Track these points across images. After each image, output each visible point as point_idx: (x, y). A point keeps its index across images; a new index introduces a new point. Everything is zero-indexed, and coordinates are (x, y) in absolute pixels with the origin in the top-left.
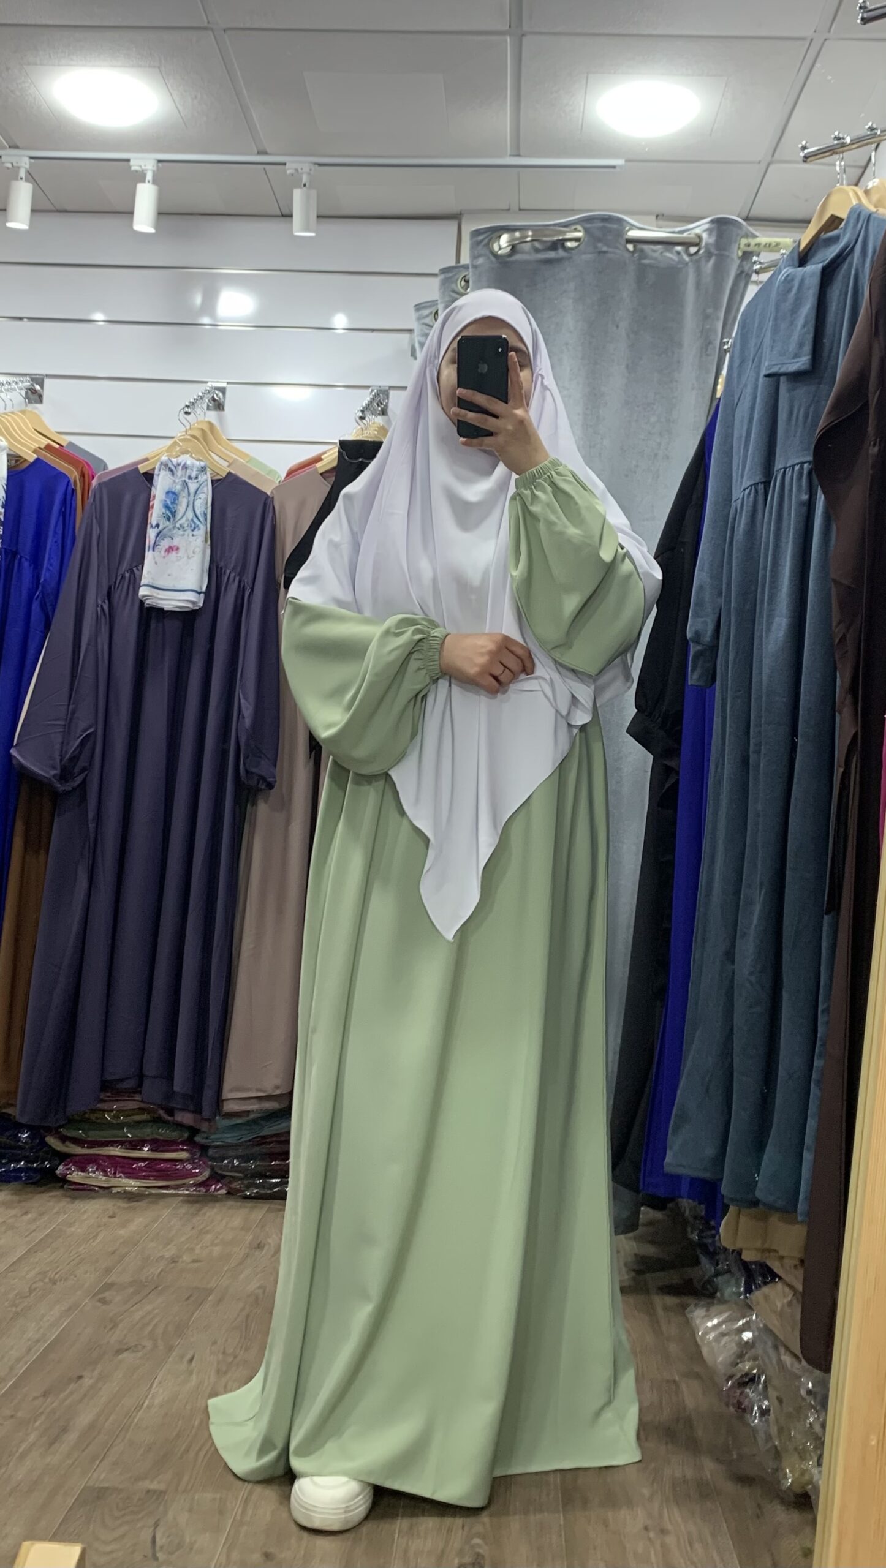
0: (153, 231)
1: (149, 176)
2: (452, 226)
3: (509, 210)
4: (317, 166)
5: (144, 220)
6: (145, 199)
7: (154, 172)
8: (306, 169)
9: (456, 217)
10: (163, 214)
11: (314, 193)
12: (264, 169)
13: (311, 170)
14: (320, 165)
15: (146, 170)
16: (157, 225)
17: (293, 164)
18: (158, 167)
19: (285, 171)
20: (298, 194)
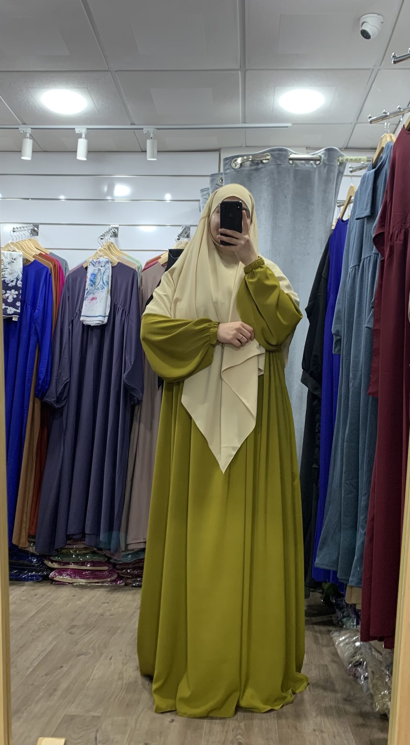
0: (85, 159)
1: (84, 136)
2: (216, 154)
3: (241, 147)
4: (157, 130)
5: (81, 155)
6: (82, 146)
7: (85, 133)
8: (152, 131)
9: (218, 150)
10: (90, 152)
11: (156, 141)
12: (134, 132)
13: (154, 131)
14: (158, 129)
15: (82, 133)
16: (87, 157)
17: (147, 129)
18: (87, 131)
19: (143, 132)
20: (149, 142)
